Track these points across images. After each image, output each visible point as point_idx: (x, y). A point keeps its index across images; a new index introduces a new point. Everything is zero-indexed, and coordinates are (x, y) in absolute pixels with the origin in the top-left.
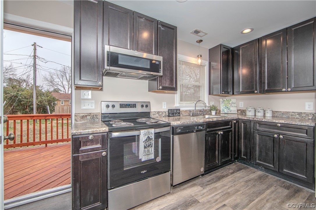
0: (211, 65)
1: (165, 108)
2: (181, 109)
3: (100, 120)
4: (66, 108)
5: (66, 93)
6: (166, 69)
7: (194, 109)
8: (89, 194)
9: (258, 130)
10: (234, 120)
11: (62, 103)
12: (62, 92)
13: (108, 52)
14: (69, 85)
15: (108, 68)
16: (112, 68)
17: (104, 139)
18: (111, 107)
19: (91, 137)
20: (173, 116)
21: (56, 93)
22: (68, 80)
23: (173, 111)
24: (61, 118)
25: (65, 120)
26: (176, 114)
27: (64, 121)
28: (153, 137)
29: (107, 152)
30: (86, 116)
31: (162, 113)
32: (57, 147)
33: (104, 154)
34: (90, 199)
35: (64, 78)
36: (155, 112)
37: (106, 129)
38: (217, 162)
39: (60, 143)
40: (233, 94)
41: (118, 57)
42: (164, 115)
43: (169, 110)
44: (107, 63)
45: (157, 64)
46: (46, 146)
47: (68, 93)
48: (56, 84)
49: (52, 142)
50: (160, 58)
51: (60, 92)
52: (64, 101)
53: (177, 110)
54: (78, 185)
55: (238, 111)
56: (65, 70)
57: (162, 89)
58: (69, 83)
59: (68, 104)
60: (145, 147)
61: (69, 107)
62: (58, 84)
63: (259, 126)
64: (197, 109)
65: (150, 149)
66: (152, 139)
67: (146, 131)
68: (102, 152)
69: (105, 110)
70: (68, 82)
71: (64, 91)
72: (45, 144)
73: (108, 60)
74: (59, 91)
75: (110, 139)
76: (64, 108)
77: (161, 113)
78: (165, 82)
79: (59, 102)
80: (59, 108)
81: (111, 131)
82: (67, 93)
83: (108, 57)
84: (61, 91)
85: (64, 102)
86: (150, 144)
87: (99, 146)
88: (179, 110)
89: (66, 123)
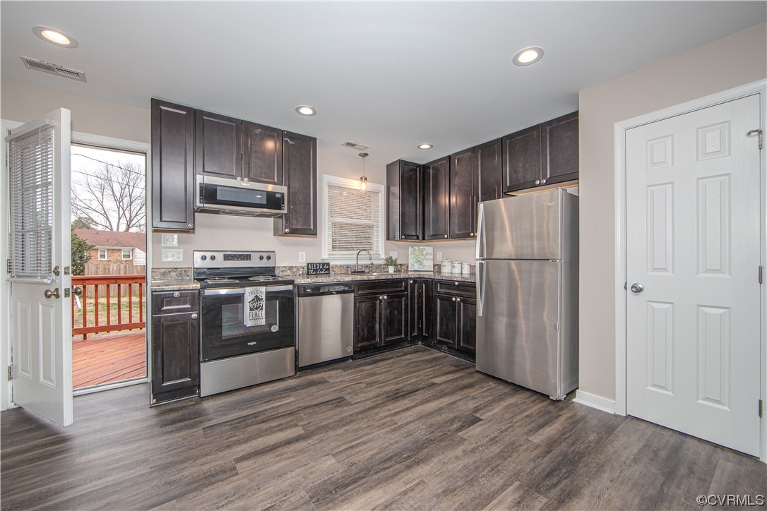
0: (391, 192)
1: (304, 261)
2: (332, 263)
3: (192, 278)
4: (115, 268)
5: (112, 229)
6: (297, 202)
7: (355, 262)
8: (174, 366)
9: (439, 292)
10: (410, 279)
11: (103, 256)
12: (100, 228)
13: (200, 184)
14: (121, 209)
15: (202, 205)
16: (206, 205)
17: (194, 297)
18: (208, 259)
19: (176, 294)
20: (317, 274)
21: (84, 229)
22: (118, 197)
23: (316, 266)
24: (116, 283)
25: (113, 297)
26: (322, 270)
27: (110, 298)
28: (264, 297)
29: (199, 314)
30: (169, 272)
31: (298, 269)
32: (107, 340)
33: (194, 316)
34: (176, 372)
35: (108, 191)
36: (285, 267)
37: (198, 285)
38: (378, 340)
39: (113, 333)
40: (424, 239)
41: (216, 190)
42: (301, 273)
43: (308, 264)
44: (200, 199)
45: (278, 198)
46: (85, 338)
47: (118, 230)
48: (84, 206)
49: (97, 329)
50: (284, 189)
51: (94, 227)
52: (108, 250)
53: (323, 264)
54: (159, 353)
55: (434, 267)
56: (108, 171)
57: (290, 233)
58: (121, 204)
59: (119, 258)
60: (251, 309)
61: (122, 266)
62: (90, 208)
63: (441, 288)
64: (360, 262)
65: (259, 312)
66: (262, 299)
67: (253, 288)
68: (192, 314)
69: (199, 263)
70: (119, 201)
71: (108, 224)
72: (82, 335)
73: (201, 195)
74: (91, 225)
75: (203, 298)
76: (109, 269)
77: (295, 270)
78: (295, 222)
79: (93, 253)
80: (98, 268)
81: (203, 288)
82: (115, 229)
83: (201, 191)
84: (96, 223)
85: (106, 252)
86: (260, 306)
87: (188, 306)
88: (328, 264)
89: (115, 304)
